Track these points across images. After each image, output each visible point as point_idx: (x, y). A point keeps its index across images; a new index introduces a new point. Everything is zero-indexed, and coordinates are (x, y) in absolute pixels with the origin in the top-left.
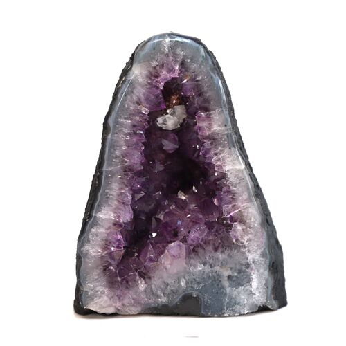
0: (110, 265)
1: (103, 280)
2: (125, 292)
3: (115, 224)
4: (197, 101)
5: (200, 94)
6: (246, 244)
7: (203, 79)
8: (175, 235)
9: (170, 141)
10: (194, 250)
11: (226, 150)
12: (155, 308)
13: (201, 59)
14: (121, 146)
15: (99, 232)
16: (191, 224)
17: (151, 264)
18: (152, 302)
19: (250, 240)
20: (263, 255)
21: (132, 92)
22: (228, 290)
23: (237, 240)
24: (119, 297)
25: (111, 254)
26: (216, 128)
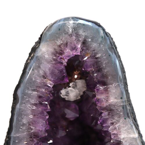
5: (99, 70)
7: (102, 56)
9: (71, 110)
11: (122, 120)
13: (100, 40)
14: (27, 115)
21: (39, 67)
26: (112, 100)
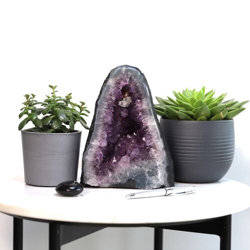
0: (97, 165)
1: (94, 171)
2: (103, 177)
3: (99, 147)
4: (136, 95)
5: (138, 92)
6: (156, 157)
7: (139, 85)
8: (125, 153)
9: (124, 112)
10: (133, 160)
11: (149, 116)
12: (116, 185)
13: (139, 77)
14: (103, 114)
15: (92, 151)
16: (132, 148)
17: (114, 165)
18: (114, 182)
19: (158, 156)
20: (163, 163)
21: (108, 90)
22: (148, 177)
23: (152, 156)
24: (100, 179)
25: (97, 160)
26: (144, 107)
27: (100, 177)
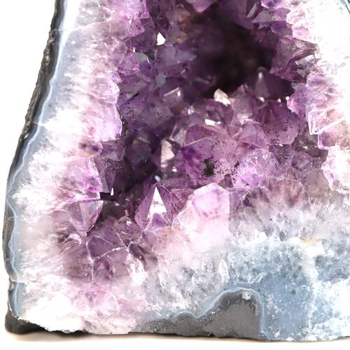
0: (73, 230)
3: (84, 146)
10: (247, 203)
12: (166, 323)
16: (240, 150)
17: (155, 231)
18: (158, 309)
23: (336, 183)
24: (90, 297)
25: (74, 208)
27: (88, 286)
